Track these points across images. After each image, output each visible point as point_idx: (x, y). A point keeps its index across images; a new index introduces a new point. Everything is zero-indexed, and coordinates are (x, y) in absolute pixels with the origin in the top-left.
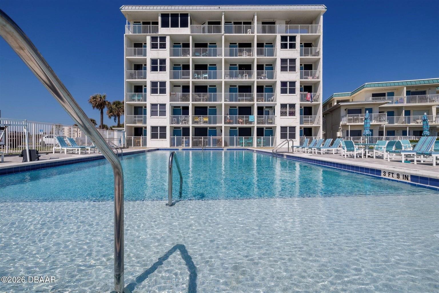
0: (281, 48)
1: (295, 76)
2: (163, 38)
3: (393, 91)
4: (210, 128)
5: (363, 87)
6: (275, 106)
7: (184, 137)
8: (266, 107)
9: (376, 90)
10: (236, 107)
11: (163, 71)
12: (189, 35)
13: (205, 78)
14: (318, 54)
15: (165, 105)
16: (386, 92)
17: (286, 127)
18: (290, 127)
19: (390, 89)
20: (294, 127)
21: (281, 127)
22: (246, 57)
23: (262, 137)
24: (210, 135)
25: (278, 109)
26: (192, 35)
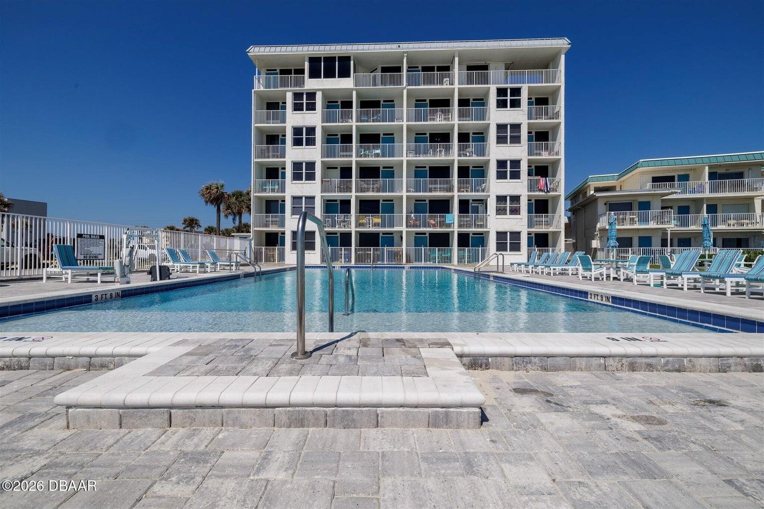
0: (498, 107)
1: (519, 152)
2: (312, 95)
3: (687, 173)
4: (383, 234)
5: (636, 167)
6: (487, 199)
7: (343, 248)
8: (473, 200)
9: (659, 171)
10: (425, 201)
11: (311, 145)
12: (352, 90)
13: (377, 155)
14: (557, 115)
15: (313, 198)
16: (676, 174)
17: (506, 233)
18: (511, 233)
19: (682, 170)
20: (519, 233)
21: (498, 233)
22: (441, 123)
23: (466, 249)
24: (383, 246)
25: (492, 204)
26: (356, 90)
